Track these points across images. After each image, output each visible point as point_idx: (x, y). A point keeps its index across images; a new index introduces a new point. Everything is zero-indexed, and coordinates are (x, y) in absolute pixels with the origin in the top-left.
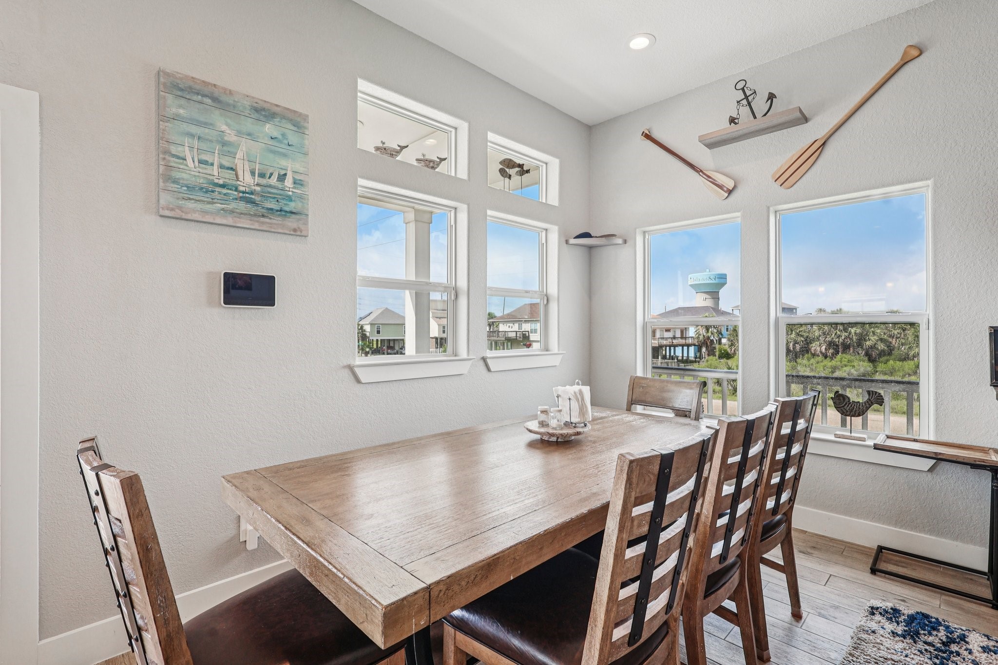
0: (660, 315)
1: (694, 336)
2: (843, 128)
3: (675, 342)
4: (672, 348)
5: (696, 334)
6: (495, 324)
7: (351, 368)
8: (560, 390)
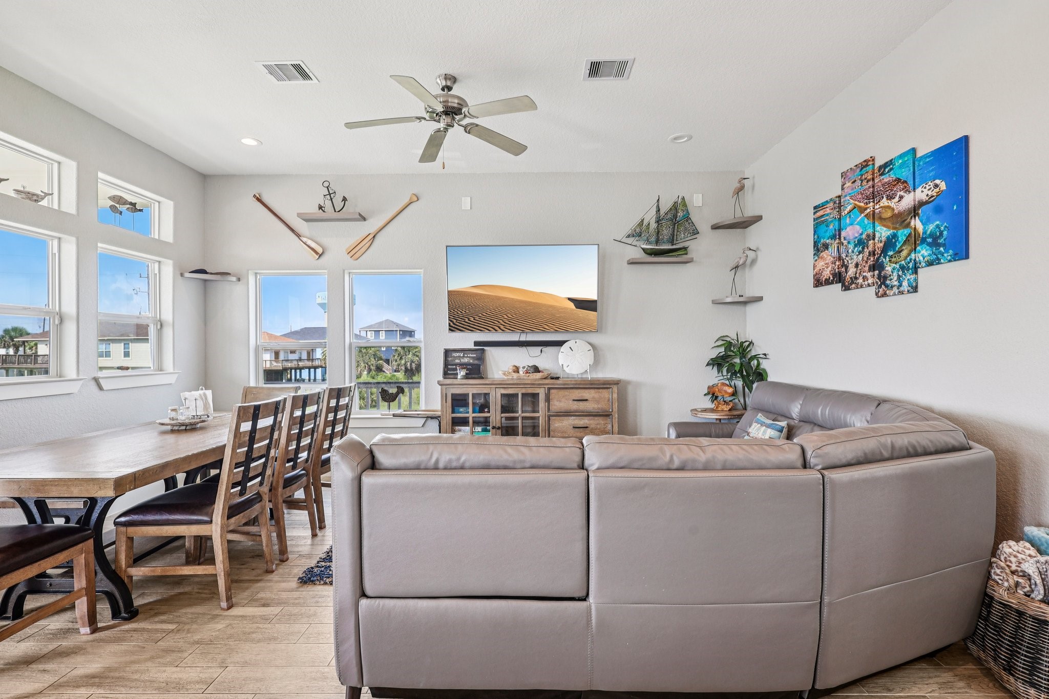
0: (285, 335)
1: (320, 357)
2: (383, 230)
3: (301, 364)
4: (298, 371)
5: (323, 356)
6: (26, 344)
8: (187, 394)
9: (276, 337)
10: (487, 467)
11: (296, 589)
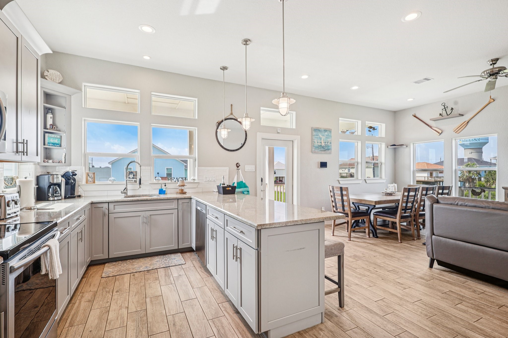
0: (434, 164)
2: (473, 118)
7: (338, 181)
8: (390, 185)
9: (431, 165)
10: (475, 207)
11: (422, 245)
